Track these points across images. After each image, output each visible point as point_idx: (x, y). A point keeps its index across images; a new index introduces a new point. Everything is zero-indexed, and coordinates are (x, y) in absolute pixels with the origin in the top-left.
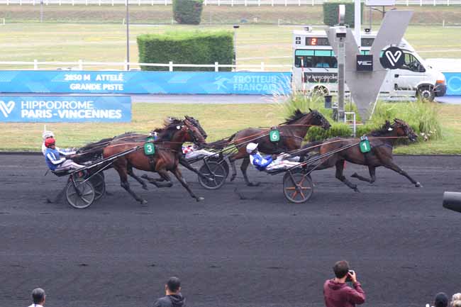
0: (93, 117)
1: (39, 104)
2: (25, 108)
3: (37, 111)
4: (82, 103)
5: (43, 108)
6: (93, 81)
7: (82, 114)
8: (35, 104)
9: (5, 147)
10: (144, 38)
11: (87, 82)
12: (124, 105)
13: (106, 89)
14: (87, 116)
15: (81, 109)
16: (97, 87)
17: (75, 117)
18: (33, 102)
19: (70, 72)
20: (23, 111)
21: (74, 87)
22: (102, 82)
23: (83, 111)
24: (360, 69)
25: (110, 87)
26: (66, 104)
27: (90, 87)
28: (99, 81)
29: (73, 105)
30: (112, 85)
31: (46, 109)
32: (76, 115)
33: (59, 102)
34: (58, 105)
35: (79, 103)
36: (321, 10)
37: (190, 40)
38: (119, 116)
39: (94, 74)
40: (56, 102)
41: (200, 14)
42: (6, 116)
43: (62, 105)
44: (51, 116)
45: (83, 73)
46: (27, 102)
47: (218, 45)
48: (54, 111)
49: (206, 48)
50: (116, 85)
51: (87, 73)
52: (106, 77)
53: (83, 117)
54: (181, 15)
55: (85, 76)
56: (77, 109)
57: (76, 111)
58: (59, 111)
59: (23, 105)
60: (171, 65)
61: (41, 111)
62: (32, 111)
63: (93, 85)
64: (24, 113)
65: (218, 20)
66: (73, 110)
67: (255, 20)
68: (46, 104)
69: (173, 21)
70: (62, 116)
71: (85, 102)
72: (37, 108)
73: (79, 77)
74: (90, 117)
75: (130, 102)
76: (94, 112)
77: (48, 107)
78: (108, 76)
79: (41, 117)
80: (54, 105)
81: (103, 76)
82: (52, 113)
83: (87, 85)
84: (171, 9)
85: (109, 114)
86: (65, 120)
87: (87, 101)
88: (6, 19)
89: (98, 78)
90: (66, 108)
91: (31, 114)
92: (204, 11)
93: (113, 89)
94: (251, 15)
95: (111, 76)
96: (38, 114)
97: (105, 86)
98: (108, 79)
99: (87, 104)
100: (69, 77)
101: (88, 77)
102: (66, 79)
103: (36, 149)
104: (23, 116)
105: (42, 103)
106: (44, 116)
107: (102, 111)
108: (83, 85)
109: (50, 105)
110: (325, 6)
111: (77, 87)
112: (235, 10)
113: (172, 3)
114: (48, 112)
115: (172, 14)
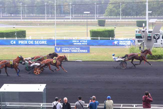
0: (80, 52)
2: (63, 49)
5: (68, 49)
6: (79, 42)
7: (77, 51)
10: (91, 31)
11: (78, 42)
15: (77, 50)
16: (81, 44)
20: (62, 50)
25: (84, 44)
26: (73, 48)
27: (79, 44)
29: (75, 49)
31: (68, 50)
32: (76, 51)
34: (71, 49)
35: (77, 48)
36: (136, 22)
37: (103, 31)
38: (87, 51)
39: (80, 40)
42: (58, 51)
44: (69, 51)
45: (77, 40)
47: (110, 32)
48: (70, 50)
49: (107, 33)
51: (78, 40)
54: (100, 24)
56: (76, 50)
58: (72, 50)
59: (62, 49)
60: (99, 38)
62: (65, 50)
64: (63, 51)
65: (109, 25)
67: (119, 25)
68: (68, 48)
69: (98, 25)
70: (72, 51)
72: (66, 49)
73: (76, 41)
75: (89, 48)
76: (80, 50)
80: (70, 49)
81: (82, 41)
82: (70, 51)
84: (97, 22)
85: (84, 51)
86: (73, 52)
89: (81, 41)
91: (64, 51)
92: (106, 23)
95: (84, 41)
96: (66, 51)
99: (79, 48)
100: (73, 41)
104: (62, 51)
107: (82, 50)
108: (77, 43)
109: (69, 49)
110: (137, 21)
111: (75, 44)
112: (114, 22)
113: (97, 21)
114: (69, 50)
115: (97, 23)
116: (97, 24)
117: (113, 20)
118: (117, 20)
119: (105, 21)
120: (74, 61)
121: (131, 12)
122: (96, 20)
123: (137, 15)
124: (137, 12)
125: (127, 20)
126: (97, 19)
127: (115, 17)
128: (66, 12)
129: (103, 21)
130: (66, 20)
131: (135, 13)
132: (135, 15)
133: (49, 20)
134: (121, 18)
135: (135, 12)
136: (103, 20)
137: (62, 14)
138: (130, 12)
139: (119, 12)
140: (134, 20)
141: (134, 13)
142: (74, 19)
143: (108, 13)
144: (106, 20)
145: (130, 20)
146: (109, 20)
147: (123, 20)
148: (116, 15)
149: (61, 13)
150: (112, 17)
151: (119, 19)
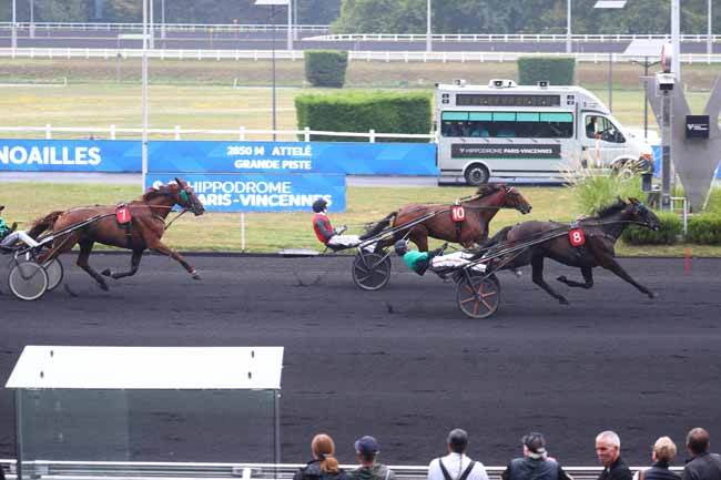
0: (291, 204)
1: (213, 185)
3: (209, 196)
4: (275, 184)
5: (219, 192)
6: (268, 155)
7: (275, 200)
8: (207, 185)
9: (183, 245)
10: (306, 101)
11: (259, 157)
12: (336, 188)
13: (287, 167)
14: (281, 203)
15: (273, 192)
16: (274, 164)
17: (265, 204)
18: (205, 183)
19: (234, 143)
21: (239, 164)
22: (281, 158)
23: (276, 196)
24: (690, 135)
25: (293, 165)
26: (251, 186)
27: (264, 164)
28: (276, 157)
29: (262, 187)
30: (295, 162)
31: (223, 193)
32: (266, 201)
33: (242, 184)
34: (240, 187)
35: (271, 184)
36: (515, 68)
37: (372, 104)
39: (269, 146)
40: (237, 183)
41: (344, 73)
43: (246, 187)
44: (229, 203)
45: (253, 144)
46: (196, 183)
47: (410, 111)
48: (234, 196)
49: (394, 115)
50: (301, 162)
51: (259, 144)
52: (286, 151)
53: (276, 204)
54: (317, 74)
55: (256, 148)
56: (268, 194)
57: (266, 196)
58: (242, 197)
60: (372, 135)
61: (215, 196)
63: (268, 161)
65: (368, 82)
66: (262, 195)
67: (420, 82)
68: (223, 186)
69: (305, 82)
70: (246, 203)
71: (279, 184)
72: (209, 191)
73: (247, 151)
74: (286, 205)
75: (343, 183)
76: (291, 197)
77: (224, 190)
78: (289, 149)
79: (215, 204)
80: (234, 187)
81: (283, 149)
82: (232, 199)
83: (259, 161)
84: (302, 65)
86: (250, 208)
87: (282, 182)
88: (68, 78)
89: (276, 151)
90: (251, 193)
92: (348, 68)
93: (297, 167)
94: (415, 75)
95: (294, 149)
97: (286, 163)
98: (289, 154)
99: (282, 187)
100: (234, 151)
101: (260, 151)
102: (229, 153)
103: (229, 249)
105: (217, 185)
106: (220, 203)
107: (304, 197)
108: (254, 161)
109: (228, 187)
110: (521, 62)
111: (245, 164)
112: (392, 67)
113: (302, 56)
114: (225, 197)
115: (304, 72)
116: (304, 77)
117: (387, 55)
118: (407, 55)
119: (343, 61)
120: (277, 255)
121: (485, 11)
122: (294, 52)
123: (513, 30)
124: (514, 14)
125: (463, 56)
126: (297, 46)
127: (396, 38)
128: (122, 11)
129: (336, 55)
130: (125, 53)
131: (506, 16)
132: (505, 28)
133: (32, 52)
134: (429, 46)
135: (505, 11)
136: (330, 55)
137: (98, 21)
138: (479, 14)
139: (417, 12)
140: (501, 56)
141: (495, 20)
142: (170, 45)
143: (358, 18)
144: (351, 55)
145: (482, 56)
146: (369, 55)
147: (444, 55)
148: (403, 30)
149: (94, 14)
150: (379, 38)
151: (421, 47)
